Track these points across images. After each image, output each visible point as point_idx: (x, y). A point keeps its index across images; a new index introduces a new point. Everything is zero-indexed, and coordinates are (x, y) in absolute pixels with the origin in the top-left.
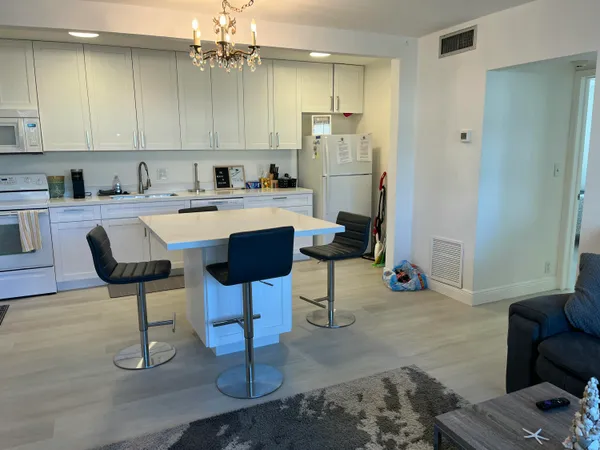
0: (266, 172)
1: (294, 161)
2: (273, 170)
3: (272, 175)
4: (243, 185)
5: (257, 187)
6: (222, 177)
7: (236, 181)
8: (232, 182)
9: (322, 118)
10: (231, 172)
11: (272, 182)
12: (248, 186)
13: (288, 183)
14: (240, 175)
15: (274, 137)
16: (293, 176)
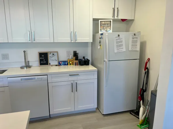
0: (71, 55)
1: (90, 49)
2: (75, 54)
3: (74, 58)
4: (57, 63)
5: (65, 65)
6: (44, 59)
7: (52, 60)
8: (50, 61)
10: (50, 56)
11: (75, 61)
12: (59, 64)
13: (85, 62)
14: (55, 57)
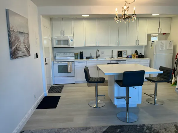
0: (134, 53)
1: (143, 49)
2: (136, 52)
3: (136, 54)
4: (126, 56)
5: (131, 57)
6: (120, 54)
7: (124, 55)
9: (155, 35)
10: (123, 52)
11: (136, 56)
12: (128, 57)
13: (142, 56)
14: (126, 54)
15: (137, 42)
16: (143, 54)
